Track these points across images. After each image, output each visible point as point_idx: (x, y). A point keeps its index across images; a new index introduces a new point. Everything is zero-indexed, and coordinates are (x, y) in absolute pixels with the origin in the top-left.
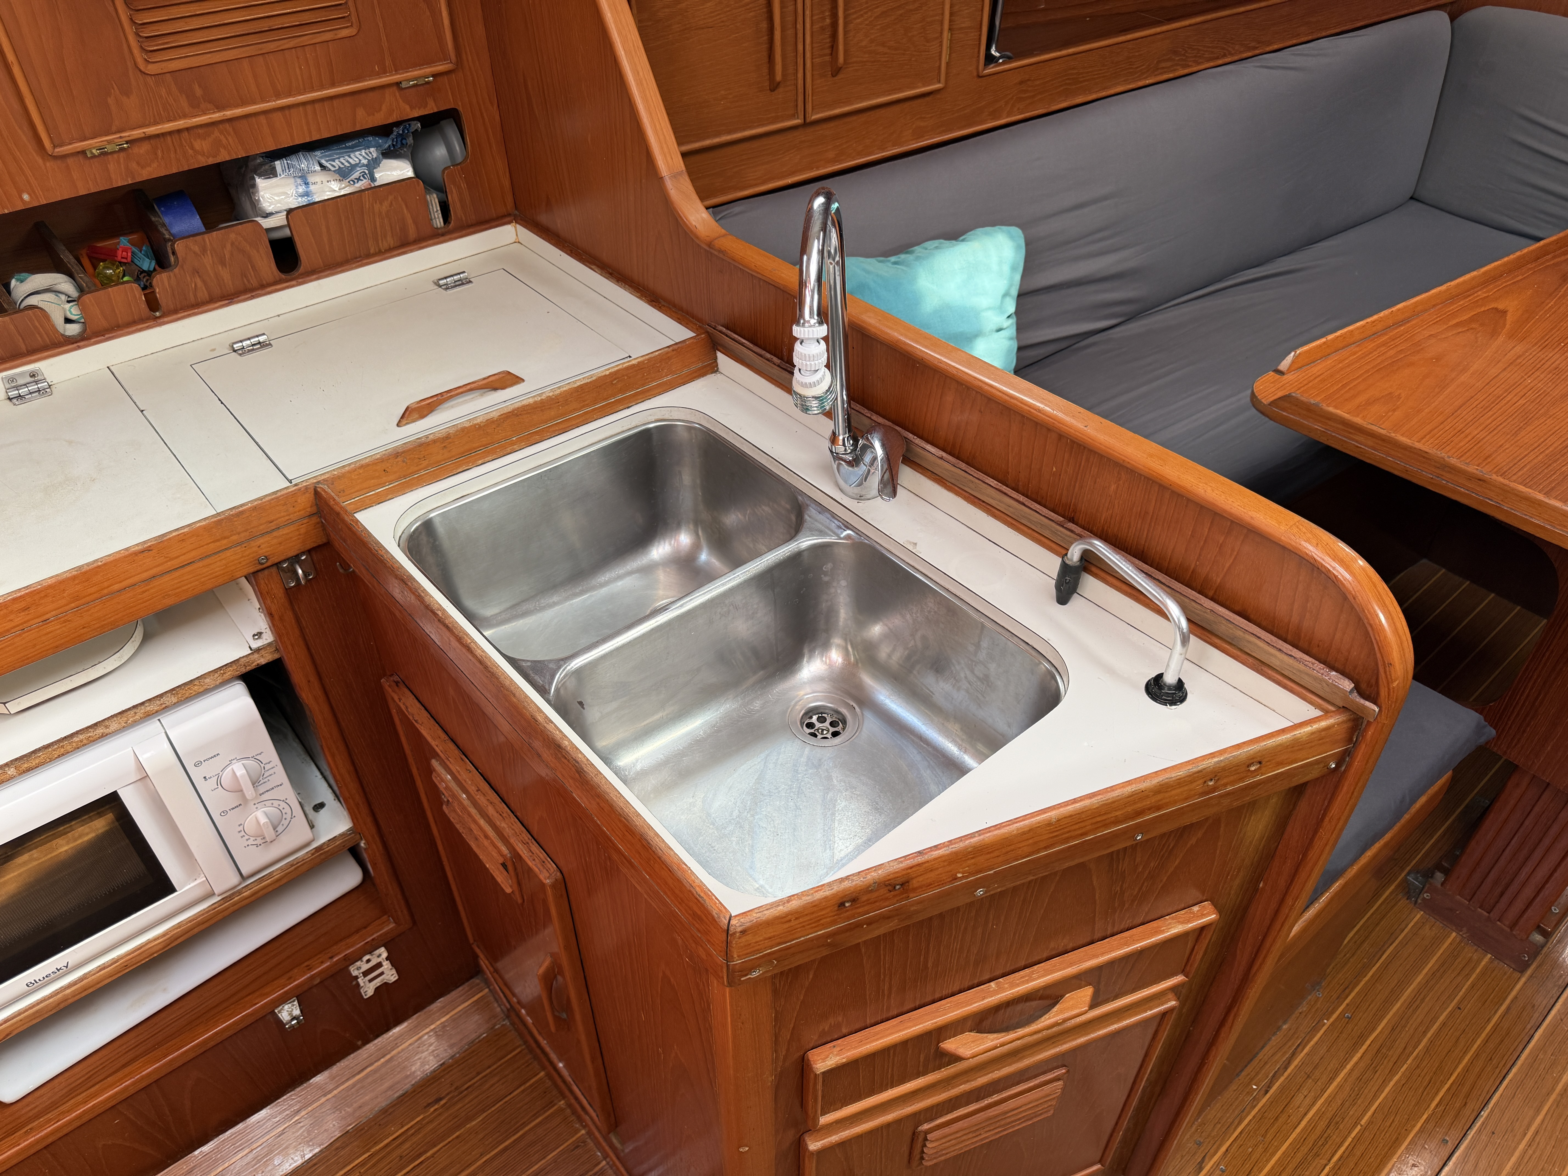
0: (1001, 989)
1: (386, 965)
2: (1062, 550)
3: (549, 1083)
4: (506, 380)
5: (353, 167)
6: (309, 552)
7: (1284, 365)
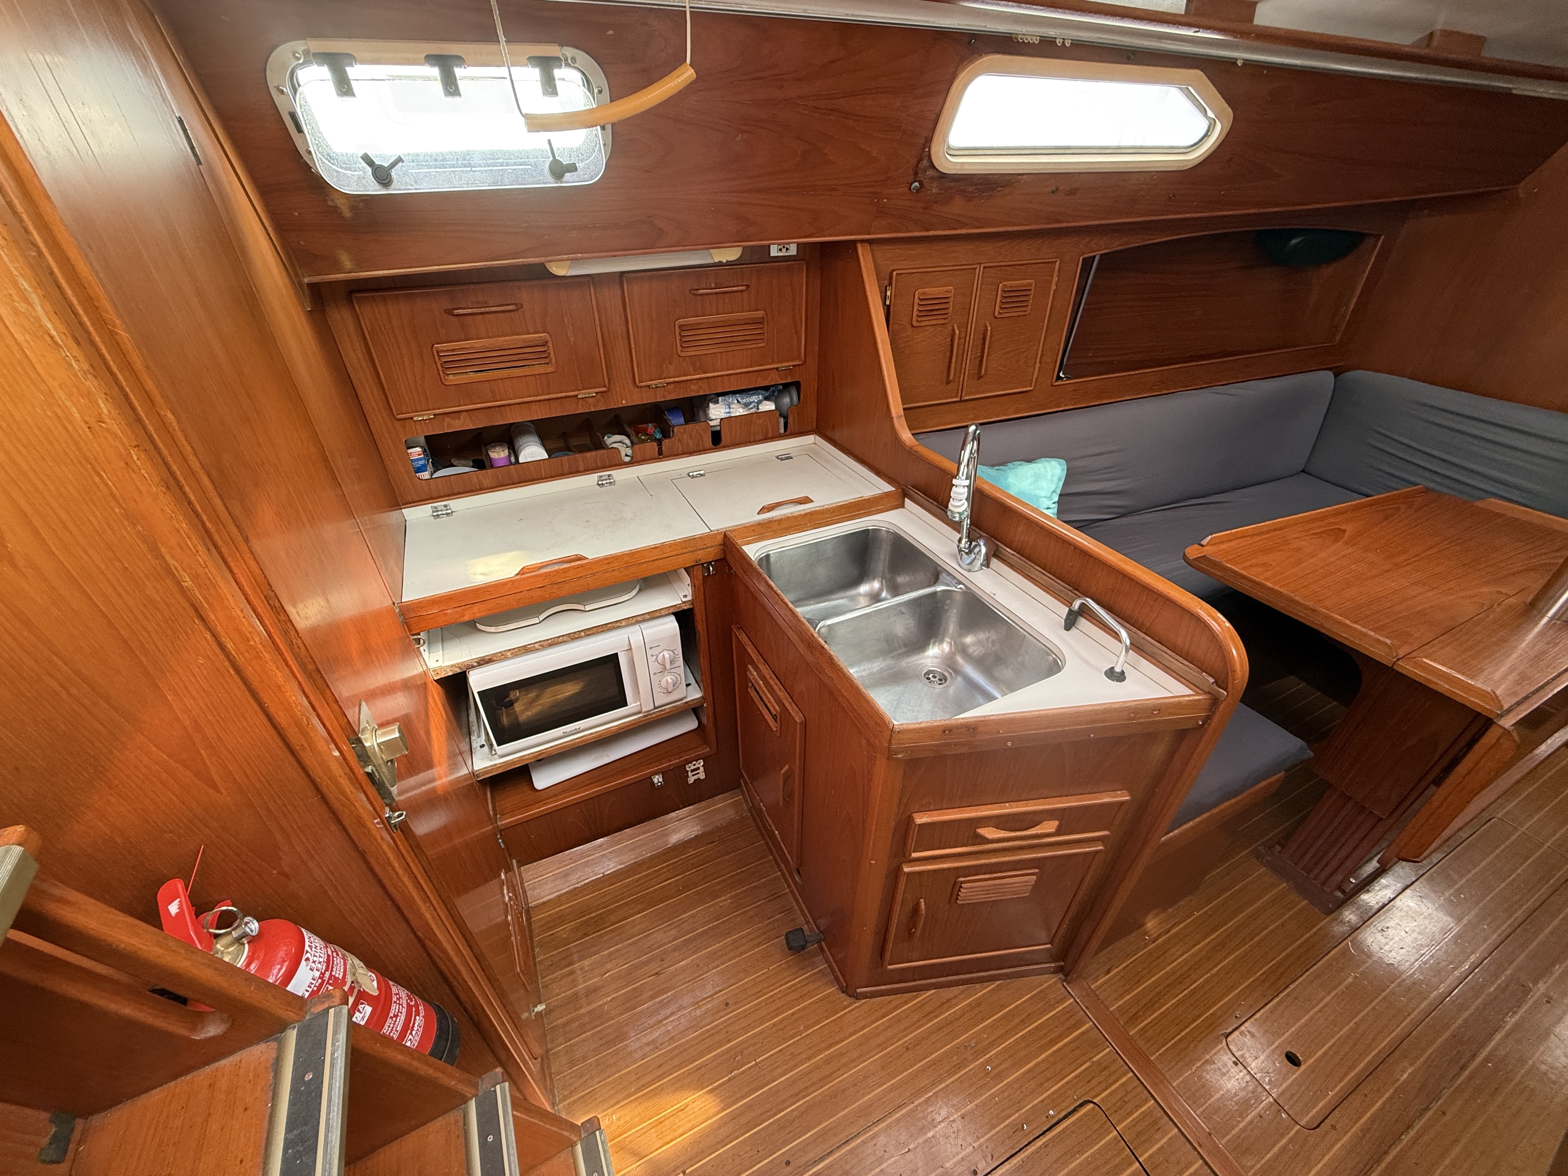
0: (1011, 807)
1: (702, 769)
2: (1069, 604)
3: (765, 847)
4: (807, 500)
5: (751, 403)
6: (715, 561)
7: (1204, 542)
